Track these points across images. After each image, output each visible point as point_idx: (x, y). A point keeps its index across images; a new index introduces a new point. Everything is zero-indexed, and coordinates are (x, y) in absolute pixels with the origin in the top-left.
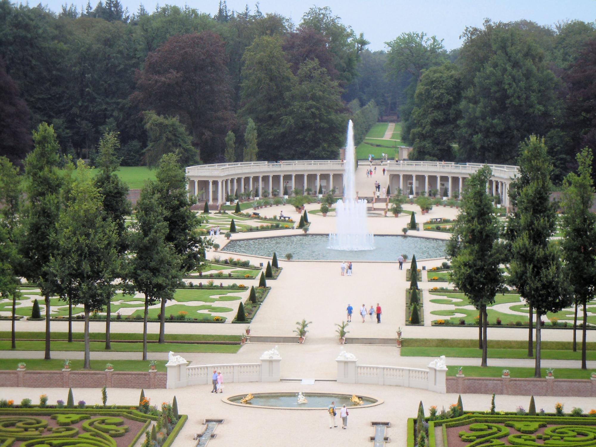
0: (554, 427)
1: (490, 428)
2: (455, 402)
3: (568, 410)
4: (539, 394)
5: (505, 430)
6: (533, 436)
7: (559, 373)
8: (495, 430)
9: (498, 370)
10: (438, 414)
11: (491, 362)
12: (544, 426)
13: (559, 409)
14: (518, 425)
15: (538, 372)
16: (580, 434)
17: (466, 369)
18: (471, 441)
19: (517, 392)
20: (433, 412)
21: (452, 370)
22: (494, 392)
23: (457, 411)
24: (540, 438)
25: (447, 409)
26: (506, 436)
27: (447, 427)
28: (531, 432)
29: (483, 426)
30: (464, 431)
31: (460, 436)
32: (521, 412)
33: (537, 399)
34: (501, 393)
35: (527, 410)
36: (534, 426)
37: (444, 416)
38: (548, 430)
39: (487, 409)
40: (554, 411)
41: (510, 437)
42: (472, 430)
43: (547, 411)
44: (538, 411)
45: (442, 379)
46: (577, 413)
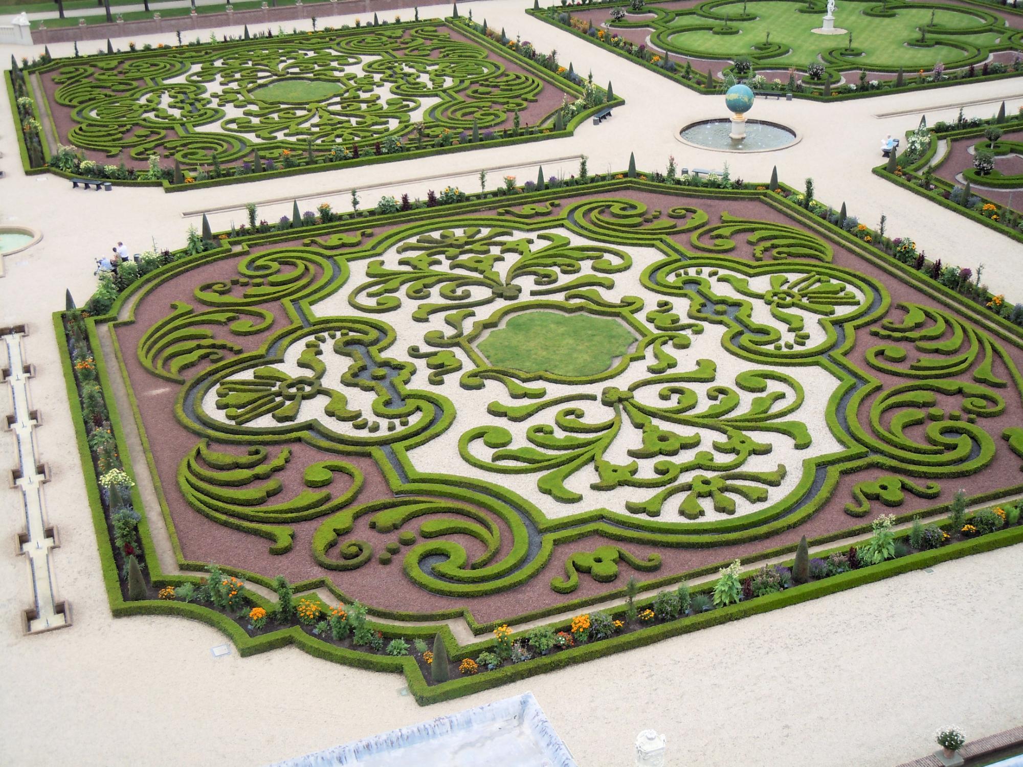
0: (129, 62)
1: (77, 70)
2: (44, 52)
3: (139, 46)
4: (114, 36)
5: (91, 70)
6: (115, 72)
7: (127, 17)
8: (82, 71)
9: (75, 20)
10: (30, 63)
11: (68, 14)
12: (121, 63)
13: (132, 47)
14: (101, 64)
15: (109, 18)
16: (152, 65)
17: (47, 22)
18: (63, 83)
19: (94, 36)
20: (25, 62)
21: (34, 25)
22: (75, 38)
23: (46, 59)
24: (120, 73)
25: (37, 59)
26: (92, 75)
27: (41, 73)
28: (112, 69)
29: (71, 69)
30: (55, 75)
31: (53, 80)
32: (101, 53)
33: (112, 41)
34: (81, 39)
35: (106, 51)
36: (114, 63)
37: (35, 64)
38: (126, 65)
39: (72, 54)
40: (128, 49)
41: (96, 75)
42: (62, 73)
43: (122, 50)
44: (115, 50)
45: (27, 33)
46: (147, 48)
